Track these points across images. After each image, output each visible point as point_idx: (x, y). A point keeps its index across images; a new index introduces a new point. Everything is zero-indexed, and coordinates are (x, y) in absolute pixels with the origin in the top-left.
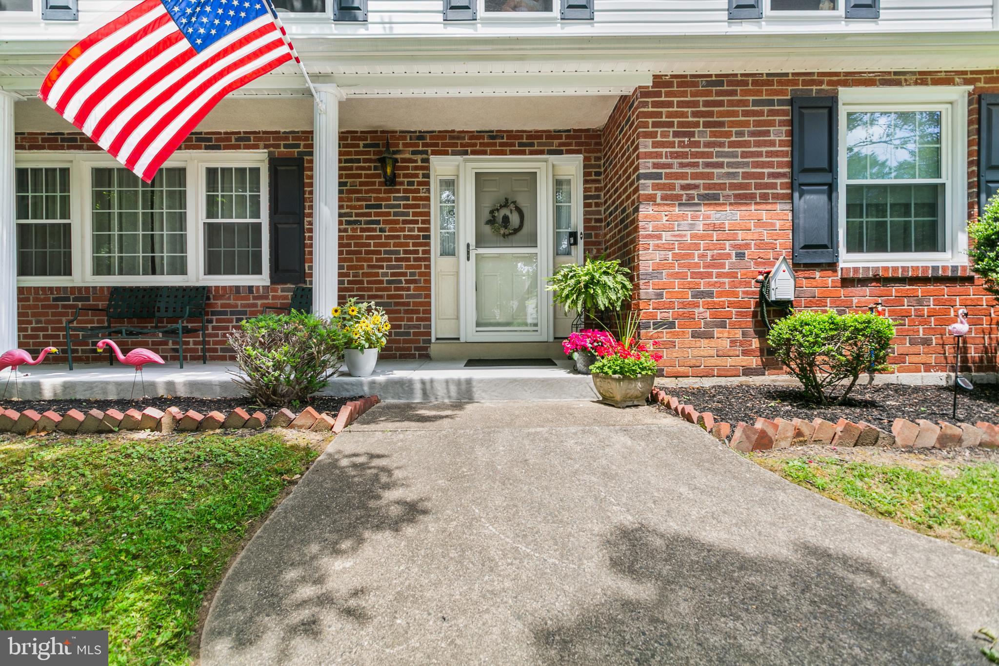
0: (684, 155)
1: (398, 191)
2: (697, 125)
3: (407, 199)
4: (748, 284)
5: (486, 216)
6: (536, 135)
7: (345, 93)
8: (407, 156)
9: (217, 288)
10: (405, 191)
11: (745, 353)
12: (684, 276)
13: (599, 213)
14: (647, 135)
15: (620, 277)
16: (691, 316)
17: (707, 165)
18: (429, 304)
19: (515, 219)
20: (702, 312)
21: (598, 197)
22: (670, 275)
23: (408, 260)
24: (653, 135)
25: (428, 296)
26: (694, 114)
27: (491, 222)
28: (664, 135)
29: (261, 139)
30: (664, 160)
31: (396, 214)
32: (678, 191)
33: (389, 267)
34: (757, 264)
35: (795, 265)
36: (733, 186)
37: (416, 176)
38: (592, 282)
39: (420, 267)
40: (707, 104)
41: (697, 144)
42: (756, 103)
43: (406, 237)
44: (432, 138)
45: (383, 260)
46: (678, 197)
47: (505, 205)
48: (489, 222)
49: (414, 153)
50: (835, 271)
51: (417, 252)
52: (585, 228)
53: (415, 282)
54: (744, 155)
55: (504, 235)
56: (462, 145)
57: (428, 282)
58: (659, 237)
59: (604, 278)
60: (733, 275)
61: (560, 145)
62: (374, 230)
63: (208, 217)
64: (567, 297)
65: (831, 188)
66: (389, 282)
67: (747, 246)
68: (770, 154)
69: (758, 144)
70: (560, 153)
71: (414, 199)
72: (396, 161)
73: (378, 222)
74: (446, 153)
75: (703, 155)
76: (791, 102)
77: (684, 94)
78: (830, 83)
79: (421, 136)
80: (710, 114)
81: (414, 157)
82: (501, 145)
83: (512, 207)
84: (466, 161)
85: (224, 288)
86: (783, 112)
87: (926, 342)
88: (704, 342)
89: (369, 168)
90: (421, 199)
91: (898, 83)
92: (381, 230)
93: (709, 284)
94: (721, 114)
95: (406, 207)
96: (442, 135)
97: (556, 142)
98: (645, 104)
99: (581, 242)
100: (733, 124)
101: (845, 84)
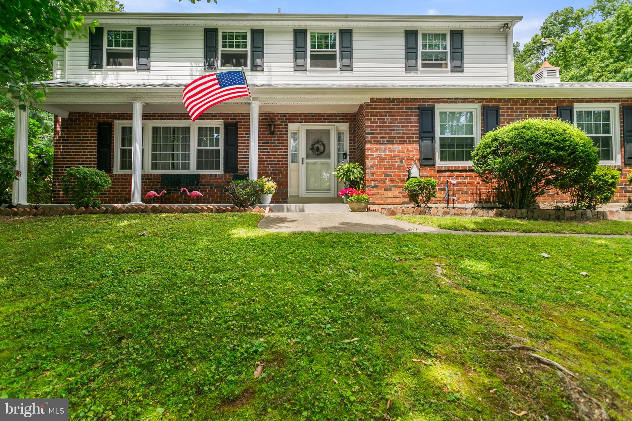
0: (381, 126)
1: (275, 137)
2: (386, 116)
3: (279, 140)
4: (404, 172)
5: (310, 147)
6: (330, 115)
7: (260, 104)
8: (279, 123)
9: (203, 174)
10: (278, 137)
11: (403, 196)
12: (381, 169)
13: (355, 146)
14: (368, 119)
15: (359, 169)
16: (384, 183)
17: (390, 130)
18: (287, 181)
19: (321, 148)
20: (388, 182)
21: (355, 140)
22: (376, 169)
23: (279, 164)
24: (371, 119)
25: (287, 178)
26: (385, 112)
27: (312, 149)
28: (374, 119)
29: (221, 116)
30: (374, 128)
31: (274, 146)
32: (379, 139)
33: (271, 167)
34: (407, 165)
35: (421, 165)
36: (399, 138)
37: (282, 131)
38: (348, 171)
39: (283, 167)
40: (389, 109)
41: (386, 123)
42: (406, 109)
43: (278, 155)
44: (289, 116)
45: (269, 164)
46: (379, 141)
47: (318, 142)
48: (311, 149)
49: (281, 122)
50: (435, 167)
51: (282, 161)
52: (350, 152)
53: (281, 173)
54: (402, 126)
55: (317, 155)
56: (301, 119)
57: (287, 173)
58: (373, 155)
59: (353, 169)
60: (399, 169)
61: (340, 119)
62: (265, 152)
63: (198, 146)
64: (340, 176)
65: (433, 139)
66: (271, 173)
67: (404, 158)
68: (411, 126)
69: (407, 123)
70: (340, 122)
71: (282, 140)
72: (275, 125)
73: (267, 149)
74: (294, 122)
75: (388, 126)
76: (418, 108)
77: (381, 105)
78: (432, 102)
79: (284, 115)
80: (390, 112)
81: (282, 123)
82: (316, 119)
83: (320, 143)
84: (302, 125)
85: (205, 175)
86: (416, 112)
87: (467, 193)
88: (389, 192)
89: (264, 128)
90: (284, 140)
91: (455, 102)
92: (268, 152)
93: (390, 172)
94: (394, 112)
95: (278, 143)
96: (293, 115)
97: (338, 118)
98: (367, 109)
99: (348, 157)
100: (398, 116)
101: (437, 102)
